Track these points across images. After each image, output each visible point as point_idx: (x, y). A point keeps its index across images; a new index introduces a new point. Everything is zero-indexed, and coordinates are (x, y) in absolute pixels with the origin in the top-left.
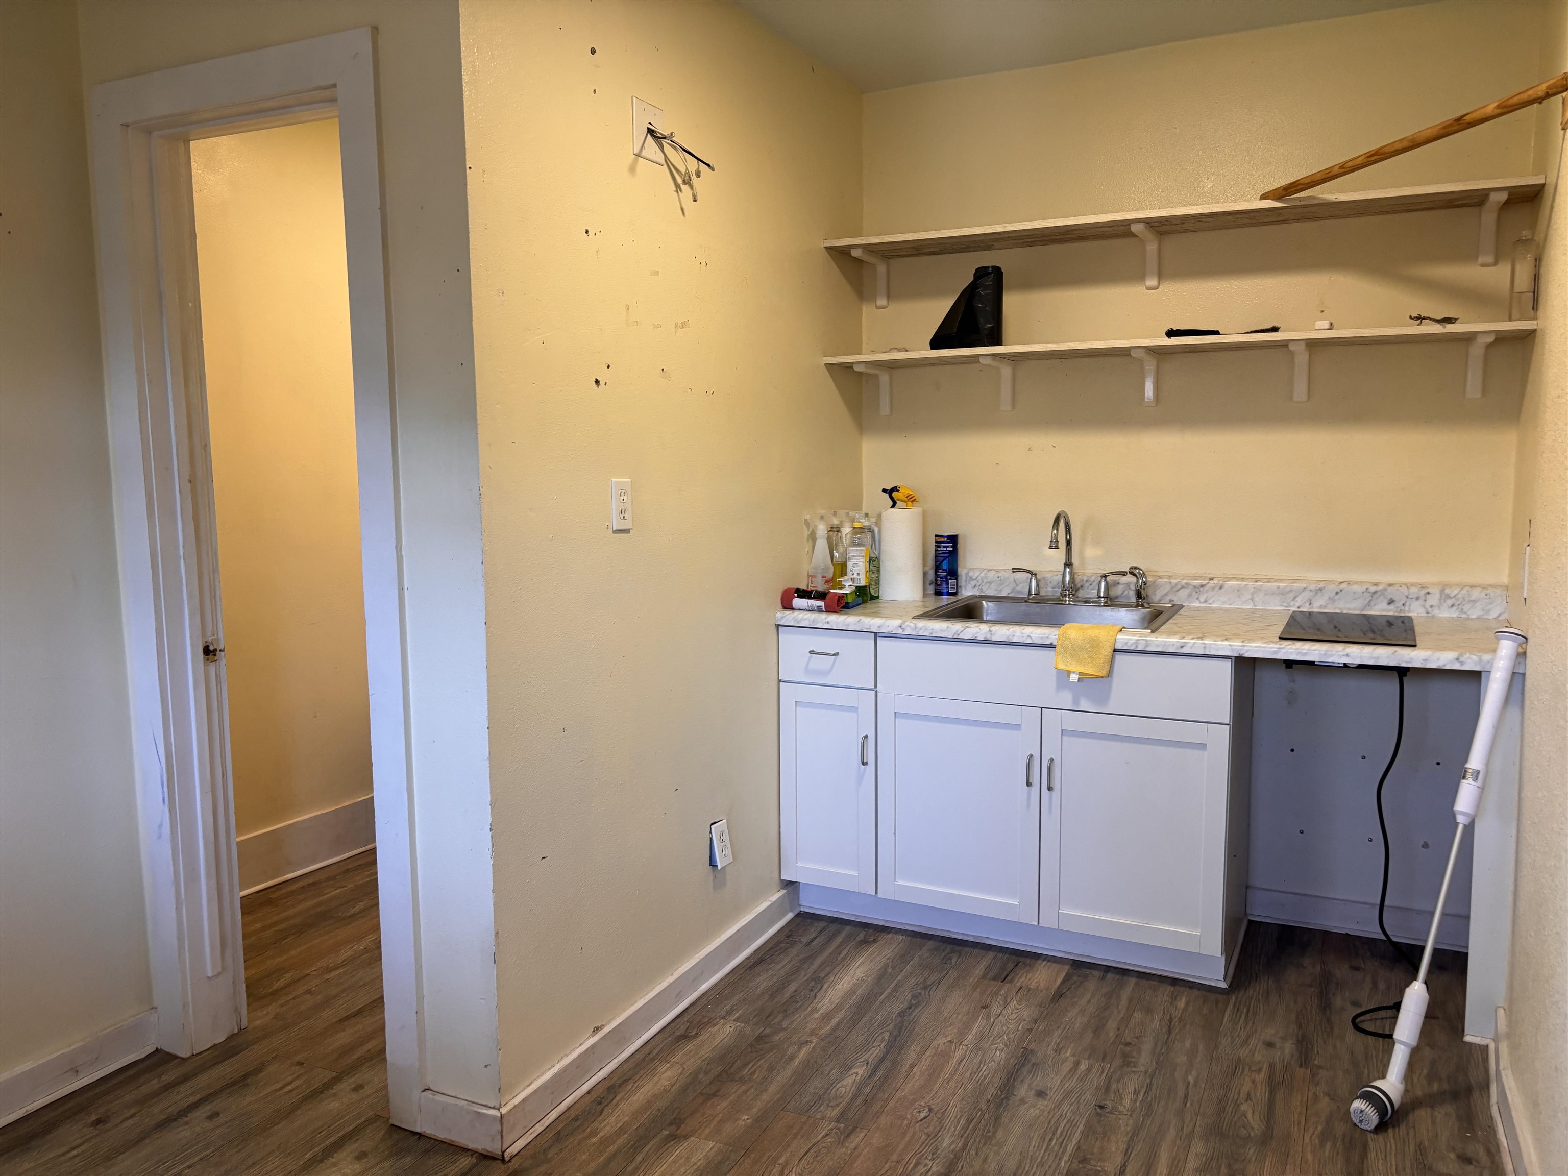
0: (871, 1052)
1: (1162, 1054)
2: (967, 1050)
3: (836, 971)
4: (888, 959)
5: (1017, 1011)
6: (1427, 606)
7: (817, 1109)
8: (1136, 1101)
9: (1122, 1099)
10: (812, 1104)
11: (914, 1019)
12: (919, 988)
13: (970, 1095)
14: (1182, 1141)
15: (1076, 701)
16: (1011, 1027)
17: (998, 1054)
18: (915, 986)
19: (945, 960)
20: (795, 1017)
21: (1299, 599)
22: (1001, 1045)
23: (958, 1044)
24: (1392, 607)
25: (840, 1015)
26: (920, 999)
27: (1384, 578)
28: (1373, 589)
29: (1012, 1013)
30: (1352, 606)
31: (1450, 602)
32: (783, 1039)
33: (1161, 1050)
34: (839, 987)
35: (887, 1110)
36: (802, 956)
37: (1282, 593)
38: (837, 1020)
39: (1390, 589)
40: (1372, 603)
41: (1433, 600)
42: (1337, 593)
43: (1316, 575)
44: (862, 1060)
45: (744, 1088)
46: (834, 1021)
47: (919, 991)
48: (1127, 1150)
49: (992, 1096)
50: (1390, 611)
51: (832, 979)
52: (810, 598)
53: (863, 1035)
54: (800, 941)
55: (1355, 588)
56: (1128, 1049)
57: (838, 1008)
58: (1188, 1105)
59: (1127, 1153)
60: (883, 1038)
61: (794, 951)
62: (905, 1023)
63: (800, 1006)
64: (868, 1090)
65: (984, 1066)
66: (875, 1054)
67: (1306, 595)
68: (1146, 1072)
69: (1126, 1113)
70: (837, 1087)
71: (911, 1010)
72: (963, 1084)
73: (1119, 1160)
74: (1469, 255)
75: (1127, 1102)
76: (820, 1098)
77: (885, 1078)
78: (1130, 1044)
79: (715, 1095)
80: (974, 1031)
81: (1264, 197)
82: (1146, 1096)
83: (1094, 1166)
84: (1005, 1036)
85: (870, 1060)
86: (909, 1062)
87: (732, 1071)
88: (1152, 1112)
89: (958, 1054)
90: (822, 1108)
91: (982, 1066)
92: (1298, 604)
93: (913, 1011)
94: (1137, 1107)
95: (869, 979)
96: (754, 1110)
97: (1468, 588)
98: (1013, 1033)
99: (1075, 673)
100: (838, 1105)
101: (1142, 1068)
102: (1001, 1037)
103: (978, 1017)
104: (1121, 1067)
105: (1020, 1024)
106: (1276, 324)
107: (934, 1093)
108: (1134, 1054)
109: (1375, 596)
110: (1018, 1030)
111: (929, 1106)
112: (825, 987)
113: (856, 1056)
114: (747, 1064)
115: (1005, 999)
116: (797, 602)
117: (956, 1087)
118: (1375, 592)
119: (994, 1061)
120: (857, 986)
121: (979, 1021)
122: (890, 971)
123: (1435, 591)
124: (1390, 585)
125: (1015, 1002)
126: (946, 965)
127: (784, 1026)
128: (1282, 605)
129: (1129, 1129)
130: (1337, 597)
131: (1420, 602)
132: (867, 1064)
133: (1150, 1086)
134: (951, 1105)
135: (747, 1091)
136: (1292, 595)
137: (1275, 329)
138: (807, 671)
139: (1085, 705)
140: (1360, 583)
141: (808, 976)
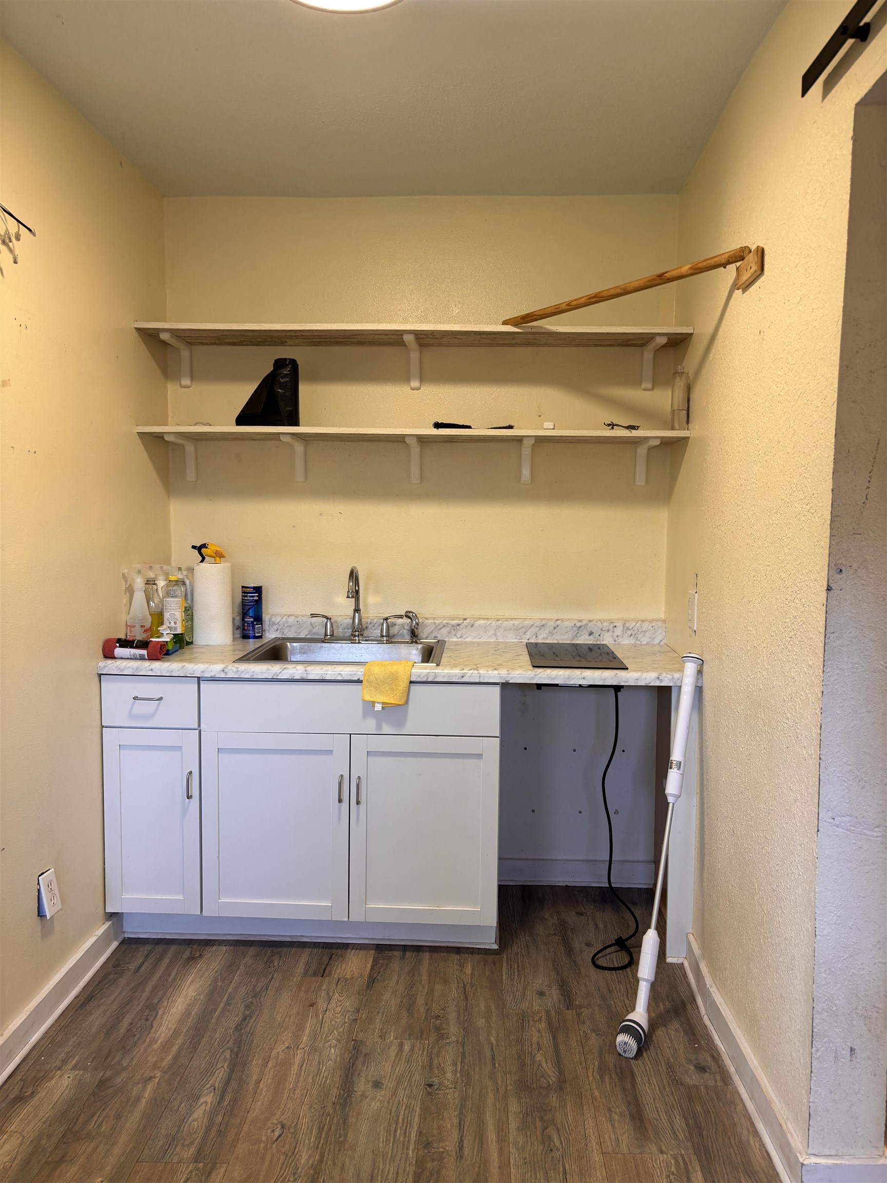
0: (216, 1074)
1: (466, 1020)
2: (305, 1053)
3: (168, 994)
4: (216, 972)
5: (340, 1004)
6: (615, 636)
7: (173, 1153)
8: (456, 1071)
9: (445, 1073)
10: (167, 1148)
11: (251, 1030)
12: (250, 996)
13: (316, 1101)
14: (501, 1103)
15: (379, 726)
16: (339, 1020)
17: (333, 1052)
18: (246, 996)
19: (268, 964)
20: (135, 1052)
21: (528, 633)
22: (334, 1041)
23: (295, 1049)
24: (592, 637)
25: (179, 1041)
26: (253, 1008)
27: (585, 616)
28: (579, 624)
29: (337, 1007)
30: (566, 637)
31: (629, 633)
32: (126, 1080)
33: (464, 1017)
34: (173, 1010)
35: (243, 1136)
36: (133, 985)
37: (516, 629)
38: (177, 1047)
39: (590, 624)
40: (578, 635)
41: (618, 631)
42: (555, 628)
43: (539, 615)
44: (209, 1086)
45: (92, 1145)
46: (175, 1049)
47: (250, 1000)
48: (460, 1124)
49: (336, 1097)
50: (590, 640)
51: (165, 1003)
52: (132, 647)
53: (205, 1058)
54: (128, 969)
56: (438, 1021)
57: (176, 1033)
58: (497, 1065)
59: (460, 1127)
60: (225, 1058)
61: (123, 981)
62: (244, 1037)
63: (139, 1039)
64: (220, 1118)
65: (323, 1067)
66: (220, 1076)
67: (533, 630)
68: (457, 1042)
69: (451, 1086)
70: (189, 1121)
71: (246, 1021)
72: (307, 1090)
73: (455, 1136)
74: (636, 382)
75: (449, 1075)
76: (173, 1139)
77: (234, 1100)
78: (439, 1016)
79: (61, 1160)
80: (307, 1032)
81: (505, 323)
82: (463, 1065)
83: (437, 1148)
84: (335, 1031)
85: (217, 1085)
86: (255, 1078)
87: (77, 1128)
88: (471, 1080)
89: (298, 1059)
90: (177, 1150)
91: (321, 1066)
92: (527, 637)
93: (248, 1022)
94: (458, 1078)
95: (202, 997)
96: (108, 1168)
97: (640, 622)
98: (341, 1028)
99: (379, 703)
100: (192, 1143)
101: (453, 1039)
102: (332, 1033)
103: (308, 1016)
104: (438, 1041)
105: (345, 1016)
106: (512, 424)
107: (283, 1106)
108: (444, 1026)
109: (581, 629)
110: (345, 1023)
111: (280, 1122)
112: (160, 1013)
113: (202, 1083)
114: (92, 1117)
115: (328, 995)
116: (119, 651)
117: (302, 1095)
118: (580, 627)
119: (331, 1060)
120: (191, 1005)
121: (309, 1021)
122: (220, 984)
123: (619, 624)
124: (590, 621)
125: (337, 995)
126: (270, 969)
127: (124, 1065)
128: (516, 638)
129: (457, 1102)
130: (555, 631)
131: (610, 633)
132: (214, 1089)
133: (463, 1054)
134: (301, 1117)
135: (97, 1147)
136: (523, 630)
137: (510, 427)
138: (131, 716)
139: (386, 729)
140: (570, 620)
141: (142, 1004)
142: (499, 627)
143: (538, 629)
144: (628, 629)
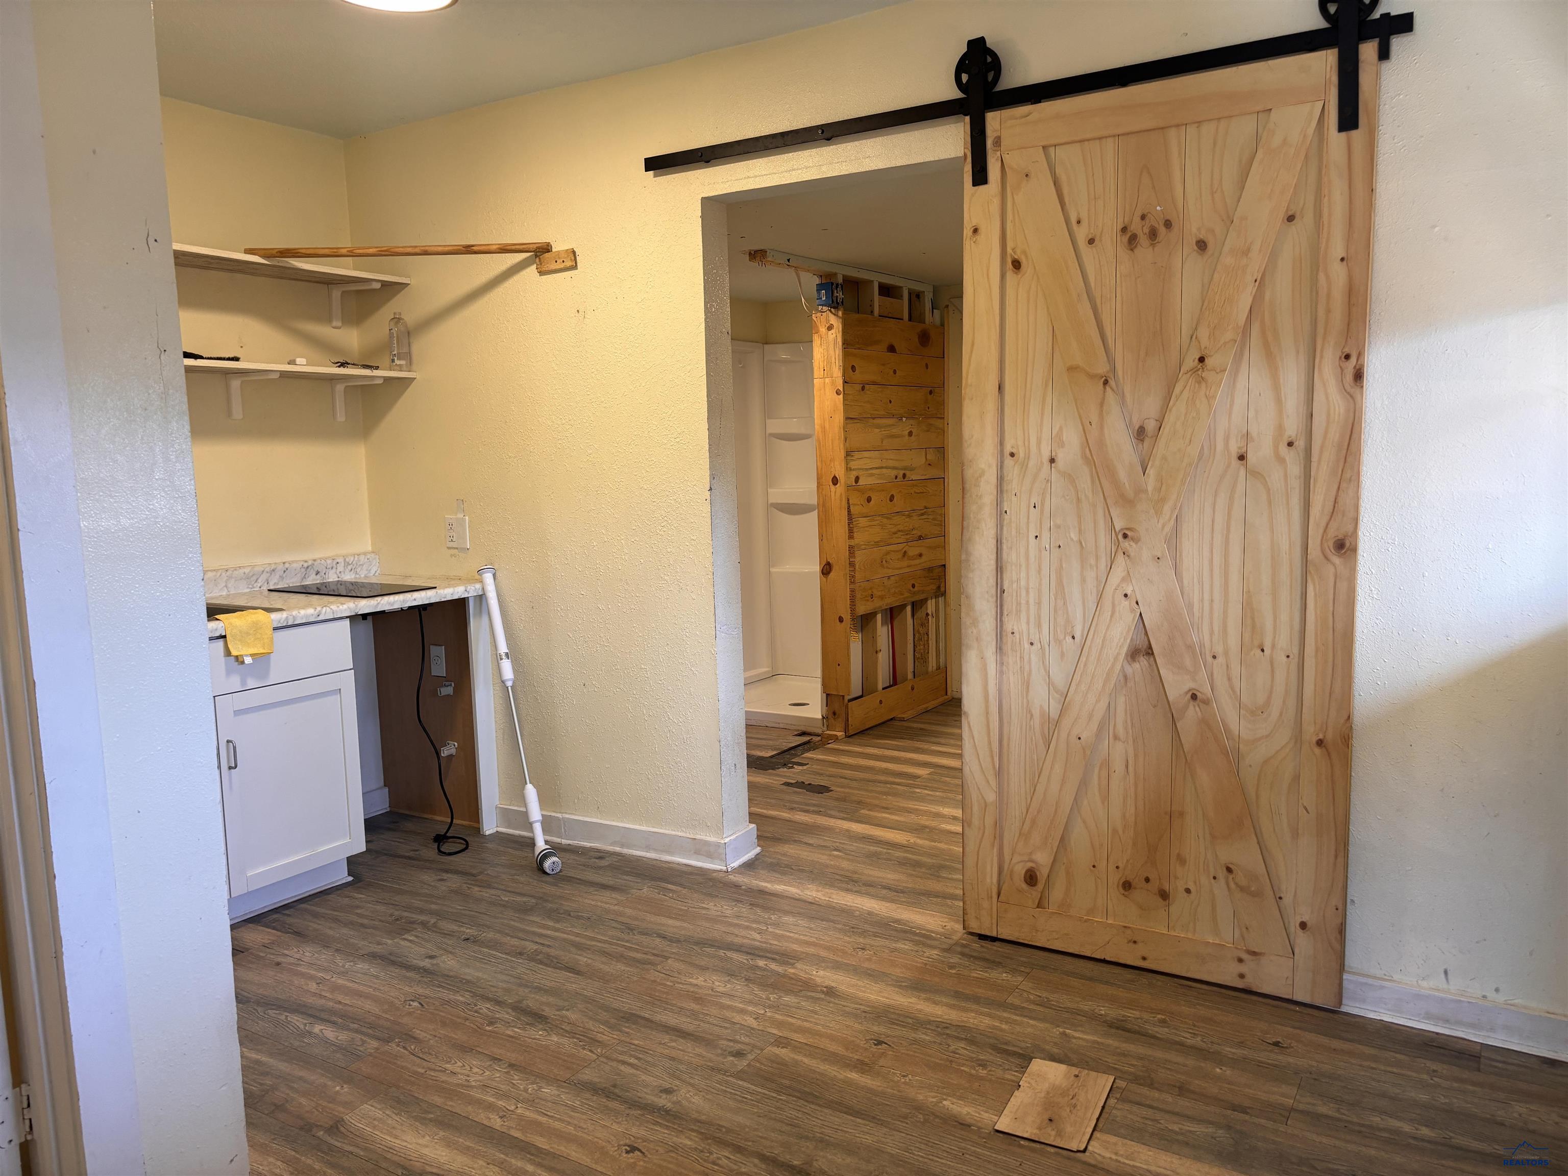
6: (338, 573)
24: (318, 576)
27: (309, 556)
28: (306, 565)
30: (294, 580)
31: (350, 567)
39: (316, 563)
40: (306, 576)
50: (317, 580)
55: (295, 565)
97: (356, 556)
109: (308, 570)
118: (308, 567)
123: (341, 560)
124: (315, 560)
130: (284, 575)
131: (334, 570)
136: (255, 578)
140: (296, 561)
142: (230, 578)
143: (268, 575)
144: (348, 564)
